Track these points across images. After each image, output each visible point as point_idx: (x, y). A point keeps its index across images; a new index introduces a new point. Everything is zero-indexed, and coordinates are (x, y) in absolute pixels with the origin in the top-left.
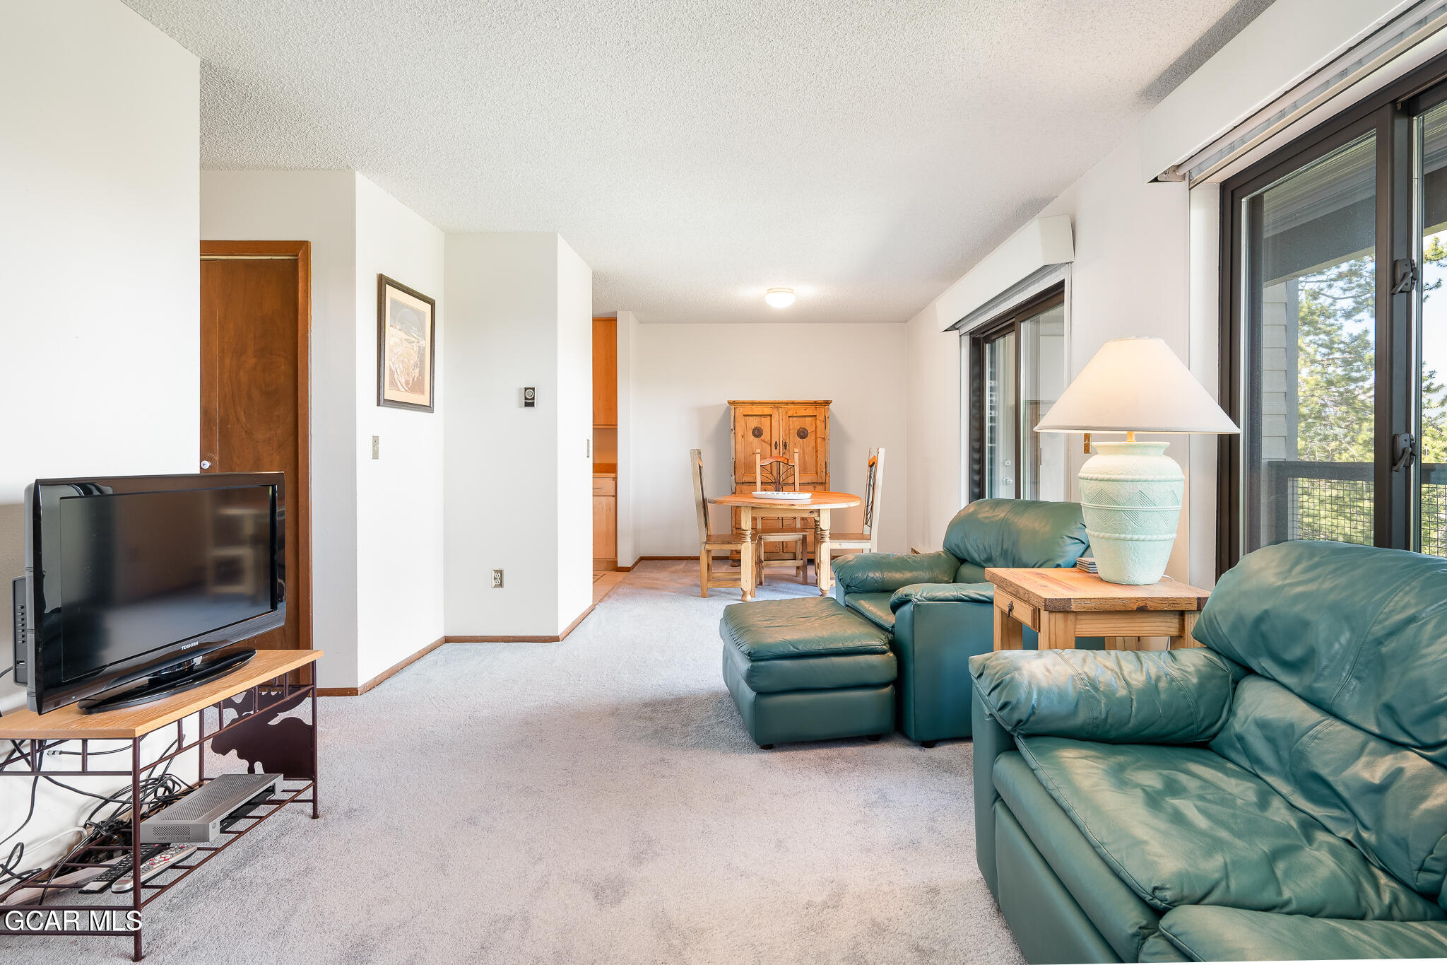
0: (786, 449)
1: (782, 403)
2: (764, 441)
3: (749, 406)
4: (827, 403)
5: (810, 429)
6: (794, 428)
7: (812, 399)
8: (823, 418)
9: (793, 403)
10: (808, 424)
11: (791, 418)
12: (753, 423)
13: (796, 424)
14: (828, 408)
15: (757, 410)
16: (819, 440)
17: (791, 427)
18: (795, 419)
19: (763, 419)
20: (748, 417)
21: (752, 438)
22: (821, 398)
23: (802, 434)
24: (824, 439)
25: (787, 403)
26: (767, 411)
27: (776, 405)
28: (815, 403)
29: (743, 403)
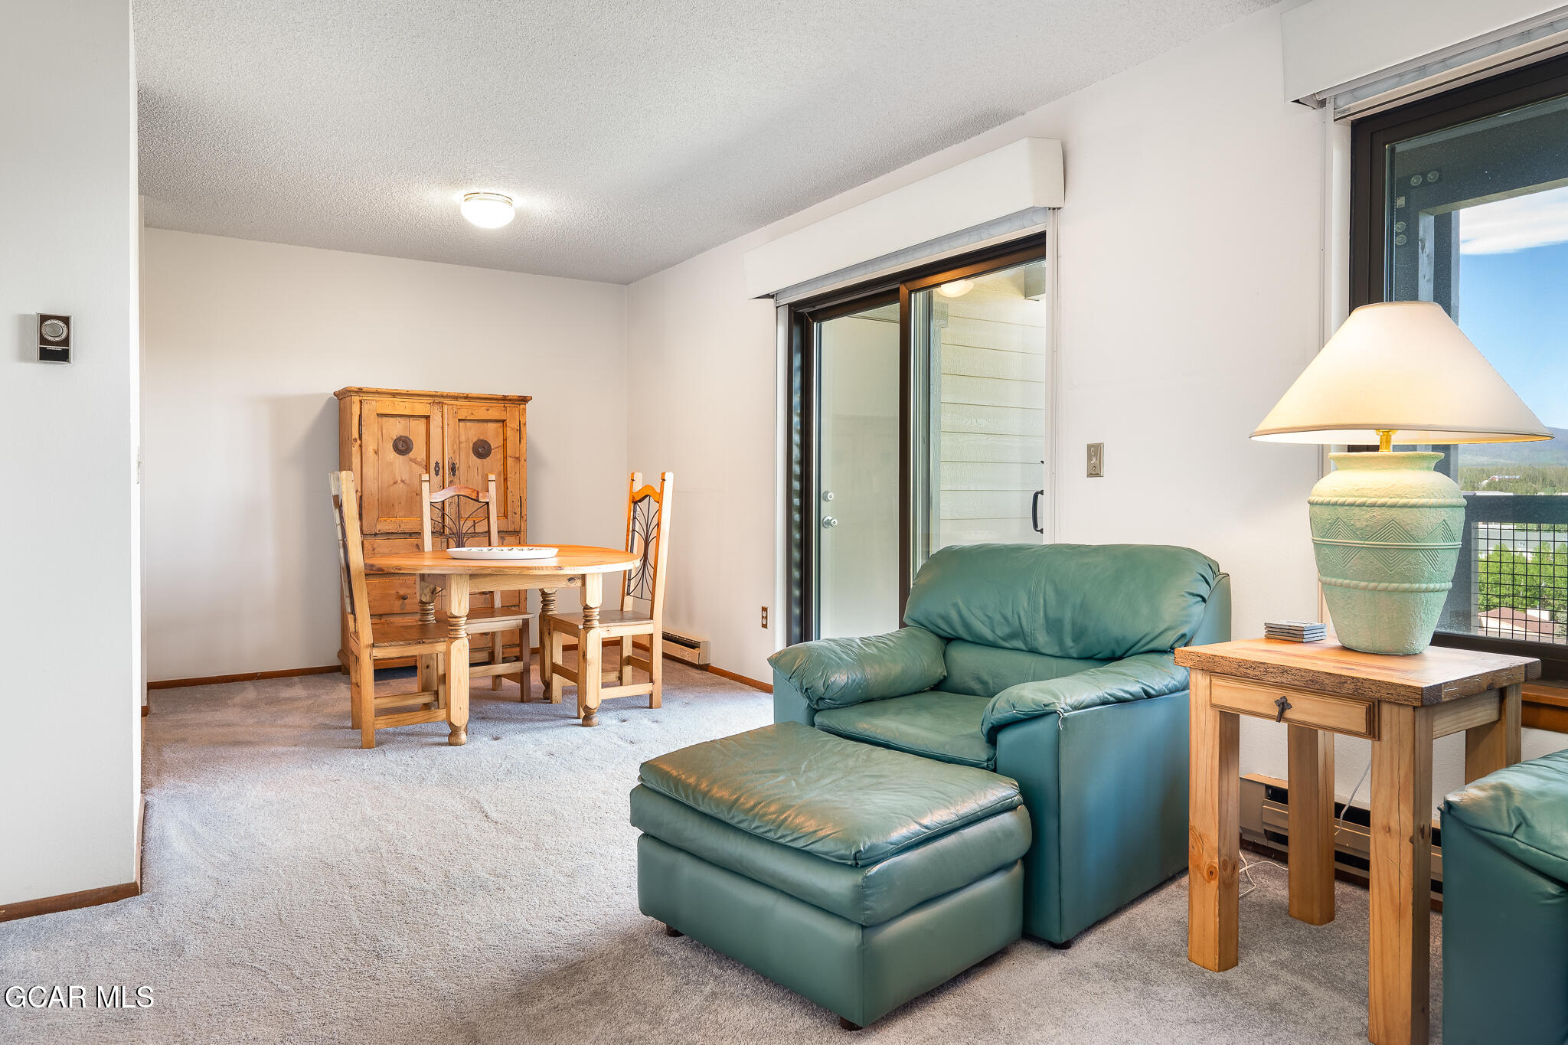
0: (454, 475)
1: (448, 396)
2: (414, 461)
3: (388, 400)
4: (524, 400)
5: (495, 443)
6: (467, 440)
7: (500, 392)
8: (516, 425)
9: (467, 397)
10: (491, 433)
11: (461, 424)
12: (396, 429)
13: (472, 432)
14: (525, 410)
15: (402, 406)
16: (510, 461)
17: (463, 439)
18: (469, 424)
19: (413, 423)
20: (384, 419)
21: (392, 455)
22: (514, 392)
23: (482, 450)
24: (518, 459)
25: (456, 398)
26: (421, 408)
27: (438, 399)
28: (505, 399)
29: (377, 392)
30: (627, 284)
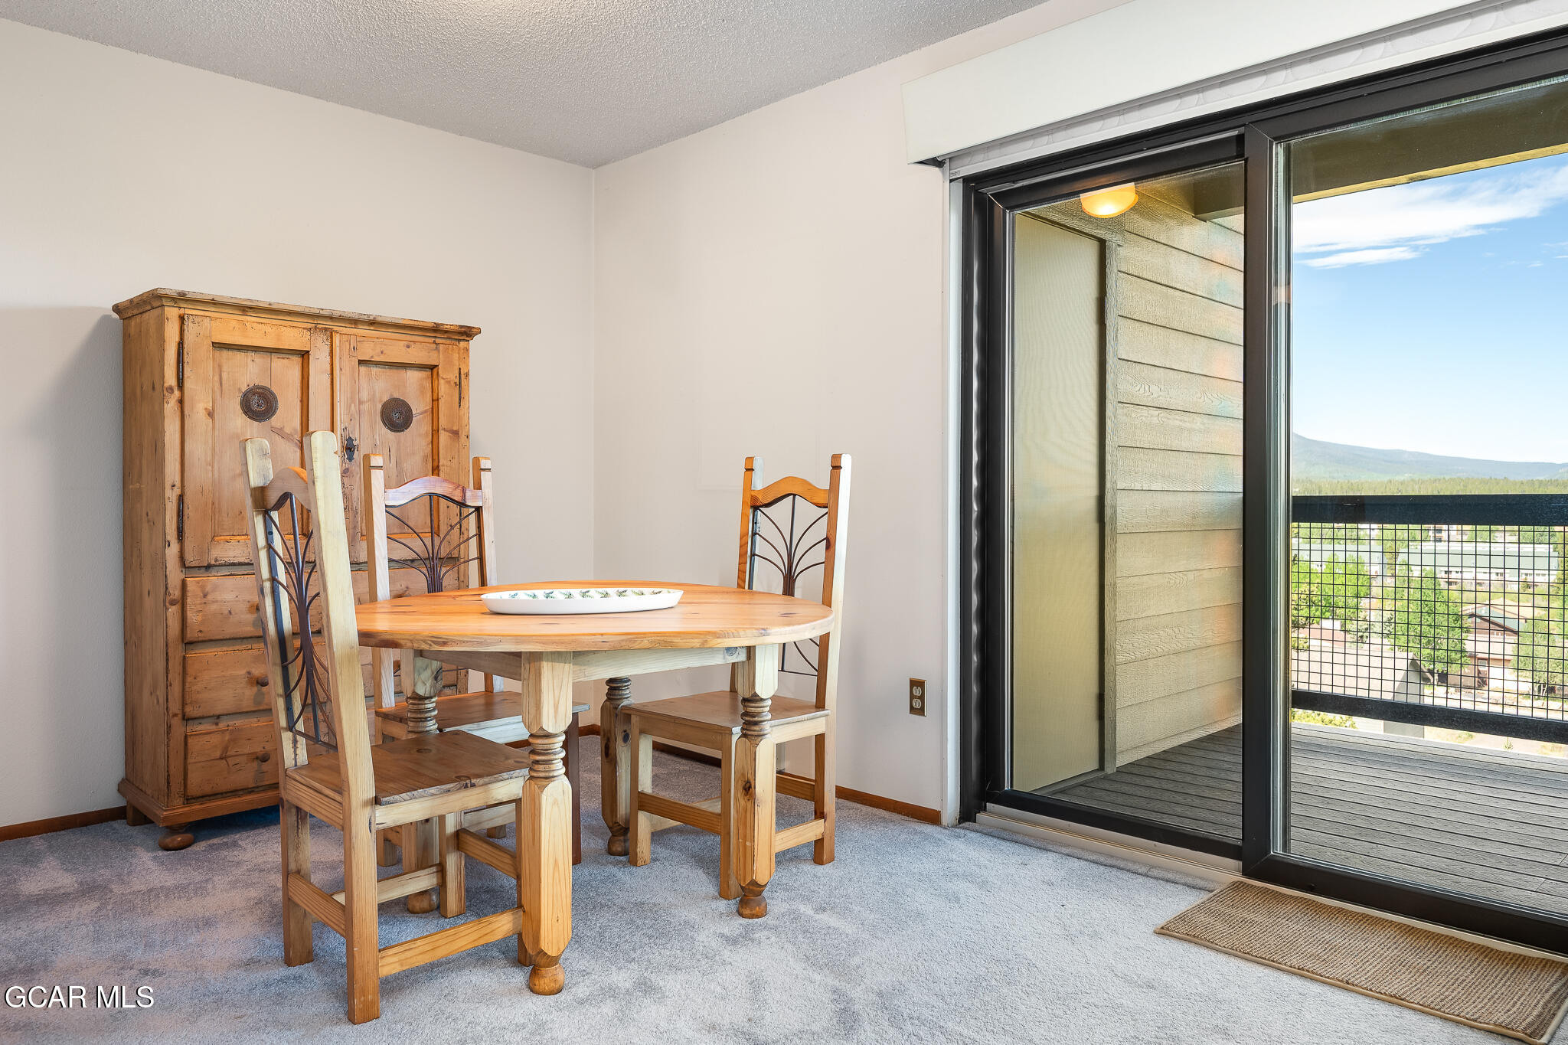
0: (350, 459)
1: (341, 319)
2: (280, 432)
3: (233, 319)
4: (467, 333)
5: (418, 406)
6: (372, 400)
7: (429, 317)
8: (453, 376)
9: (373, 323)
10: (412, 387)
11: (363, 369)
12: (248, 372)
13: (380, 387)
14: (467, 350)
15: (260, 333)
16: (443, 437)
17: (365, 396)
18: (375, 370)
19: (278, 364)
20: (225, 353)
21: (239, 421)
22: (452, 319)
23: (396, 416)
24: (455, 434)
25: (355, 322)
26: (293, 336)
27: (323, 322)
28: (436, 330)
29: (213, 303)
30: (596, 165)
